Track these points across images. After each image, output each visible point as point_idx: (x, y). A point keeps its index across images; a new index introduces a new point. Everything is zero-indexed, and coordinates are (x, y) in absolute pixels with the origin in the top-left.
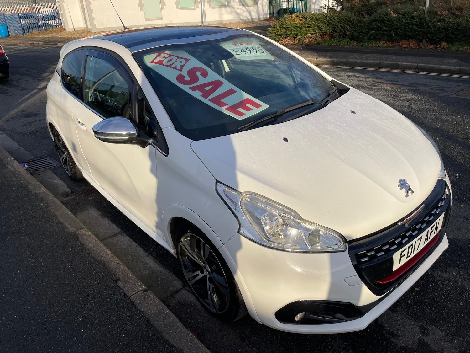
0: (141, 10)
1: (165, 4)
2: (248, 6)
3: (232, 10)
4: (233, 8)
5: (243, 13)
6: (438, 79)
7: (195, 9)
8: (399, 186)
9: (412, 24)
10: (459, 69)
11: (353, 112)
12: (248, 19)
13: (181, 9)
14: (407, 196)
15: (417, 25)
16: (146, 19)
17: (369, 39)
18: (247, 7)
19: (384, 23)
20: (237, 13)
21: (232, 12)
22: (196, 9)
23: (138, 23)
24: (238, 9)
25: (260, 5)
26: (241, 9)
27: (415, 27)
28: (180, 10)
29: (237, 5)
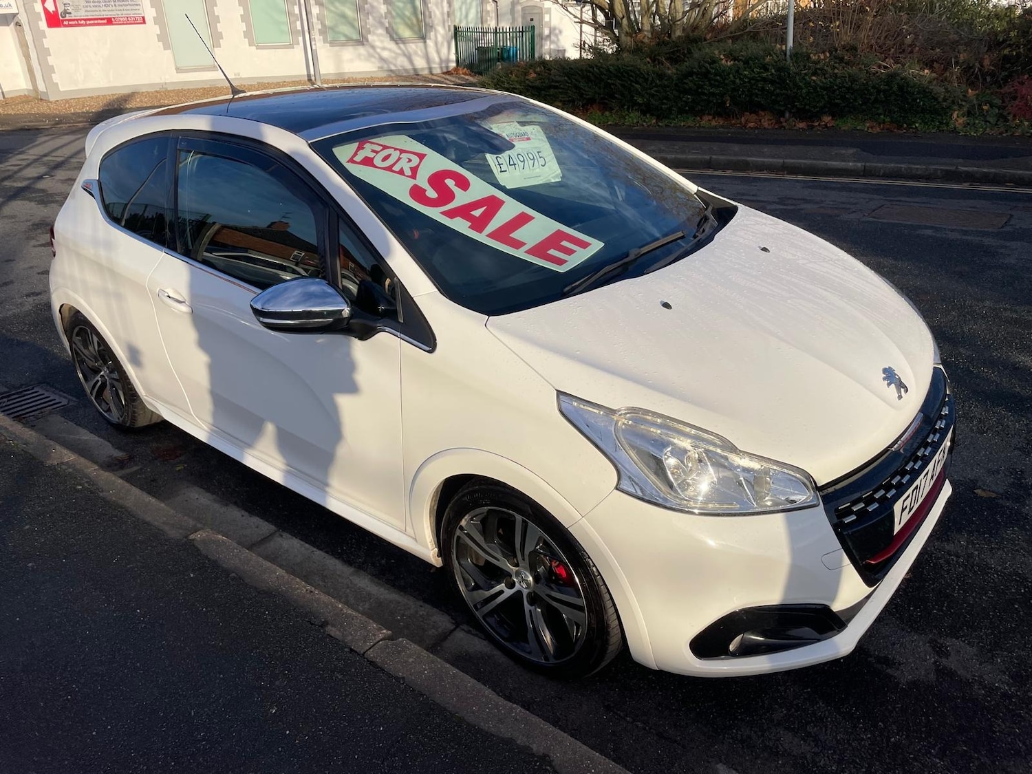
0: (165, 49)
1: (220, 36)
2: (404, 43)
3: (371, 51)
4: (373, 47)
5: (395, 58)
6: (825, 187)
7: (291, 46)
8: (884, 379)
9: (764, 80)
10: (863, 168)
11: (764, 249)
12: (406, 70)
13: (258, 47)
14: (900, 397)
15: (772, 82)
16: (179, 70)
17: (681, 111)
18: (402, 46)
19: (709, 80)
20: (382, 59)
21: (370, 56)
22: (293, 48)
23: (161, 78)
24: (384, 49)
25: (430, 43)
26: (390, 50)
27: (769, 87)
28: (257, 49)
29: (382, 41)
